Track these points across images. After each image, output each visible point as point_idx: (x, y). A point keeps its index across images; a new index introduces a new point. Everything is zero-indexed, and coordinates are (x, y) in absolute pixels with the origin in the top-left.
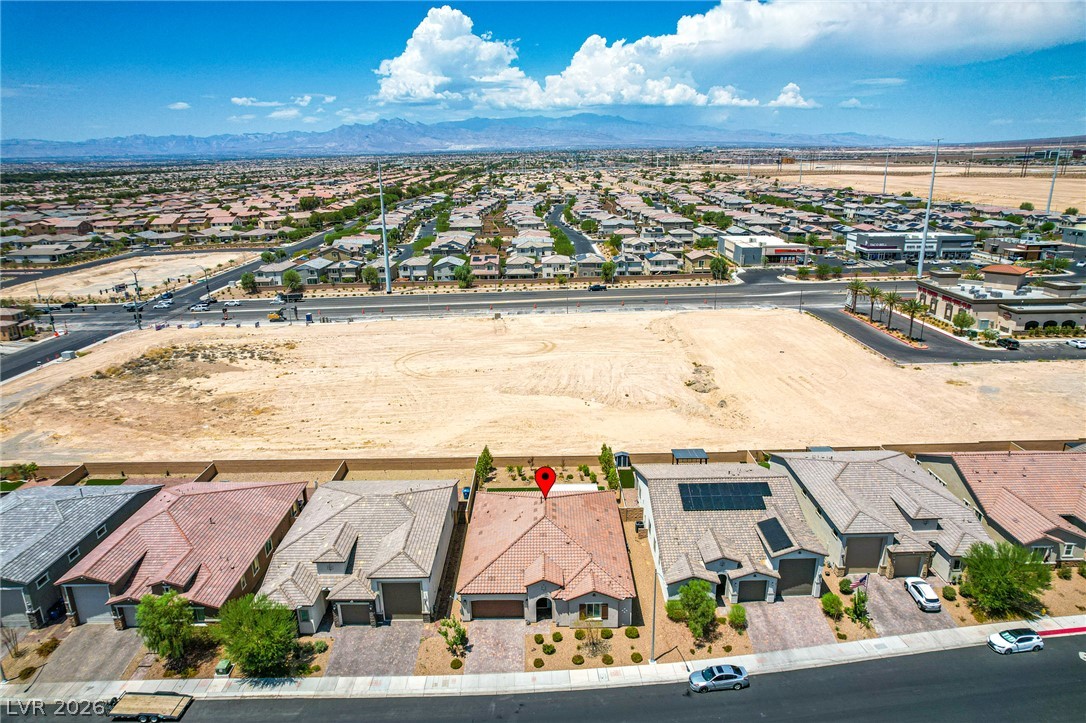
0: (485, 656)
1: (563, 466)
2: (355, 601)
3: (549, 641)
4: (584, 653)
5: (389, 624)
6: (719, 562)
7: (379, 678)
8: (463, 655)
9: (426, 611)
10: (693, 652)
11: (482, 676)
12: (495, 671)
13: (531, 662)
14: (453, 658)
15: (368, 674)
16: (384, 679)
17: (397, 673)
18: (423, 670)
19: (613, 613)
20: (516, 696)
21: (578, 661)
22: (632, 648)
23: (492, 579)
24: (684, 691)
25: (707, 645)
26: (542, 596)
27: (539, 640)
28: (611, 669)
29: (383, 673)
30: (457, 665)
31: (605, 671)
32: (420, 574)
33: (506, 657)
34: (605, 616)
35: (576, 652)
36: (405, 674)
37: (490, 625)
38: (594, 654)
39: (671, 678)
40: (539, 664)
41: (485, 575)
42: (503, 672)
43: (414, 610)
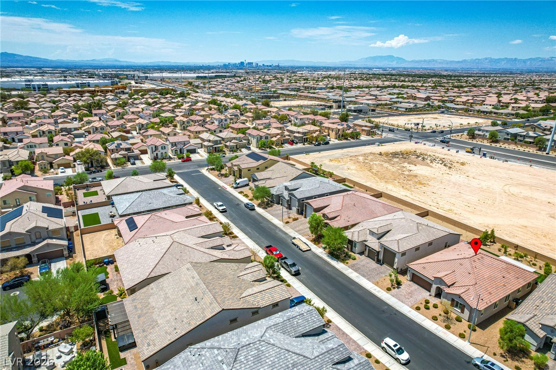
0: (401, 293)
2: (372, 249)
3: (430, 305)
4: (440, 318)
5: (381, 265)
6: (550, 328)
7: (360, 276)
8: (394, 288)
9: (395, 267)
10: (495, 355)
11: (393, 298)
12: (399, 300)
13: (416, 306)
14: (390, 286)
15: (359, 274)
16: (362, 278)
17: (368, 279)
18: (377, 284)
19: (467, 312)
20: (397, 311)
21: (435, 319)
22: (465, 332)
23: (424, 268)
24: (468, 360)
26: (439, 286)
27: (427, 302)
28: (445, 330)
29: (364, 276)
30: (389, 289)
31: (442, 329)
32: (397, 250)
33: (408, 299)
34: (463, 312)
35: (437, 315)
36: (370, 281)
37: (415, 286)
38: (444, 321)
39: (468, 353)
40: (418, 309)
41: (423, 265)
42: (402, 302)
43: (391, 265)
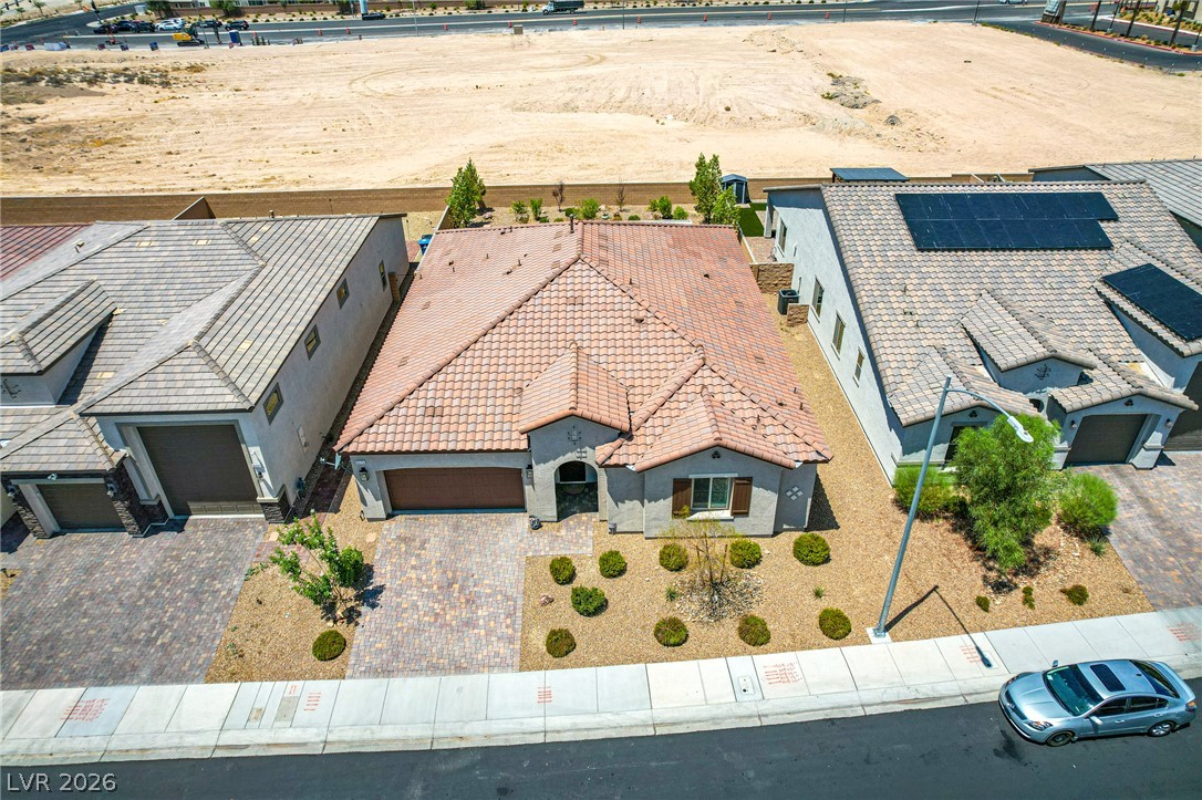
0: (410, 619)
1: (620, 203)
2: (61, 475)
3: (589, 575)
4: (688, 611)
5: (179, 527)
7: (96, 693)
8: (352, 616)
9: (268, 497)
10: (983, 604)
11: (396, 682)
12: (434, 669)
13: (539, 639)
14: (323, 626)
15: (75, 679)
16: (113, 696)
17: (159, 676)
18: (235, 666)
19: (764, 502)
20: (488, 752)
21: (671, 636)
22: (818, 594)
23: (434, 412)
24: (992, 735)
25: (1023, 582)
26: (571, 457)
27: (563, 572)
28: (766, 661)
29: (118, 673)
30: (330, 649)
31: (747, 665)
32: (229, 400)
33: (469, 624)
34: (741, 508)
35: (660, 610)
36: (181, 678)
37: (436, 529)
38: (715, 612)
39: (942, 689)
40: (560, 645)
41: (418, 403)
42: (460, 669)
43: (239, 491)
